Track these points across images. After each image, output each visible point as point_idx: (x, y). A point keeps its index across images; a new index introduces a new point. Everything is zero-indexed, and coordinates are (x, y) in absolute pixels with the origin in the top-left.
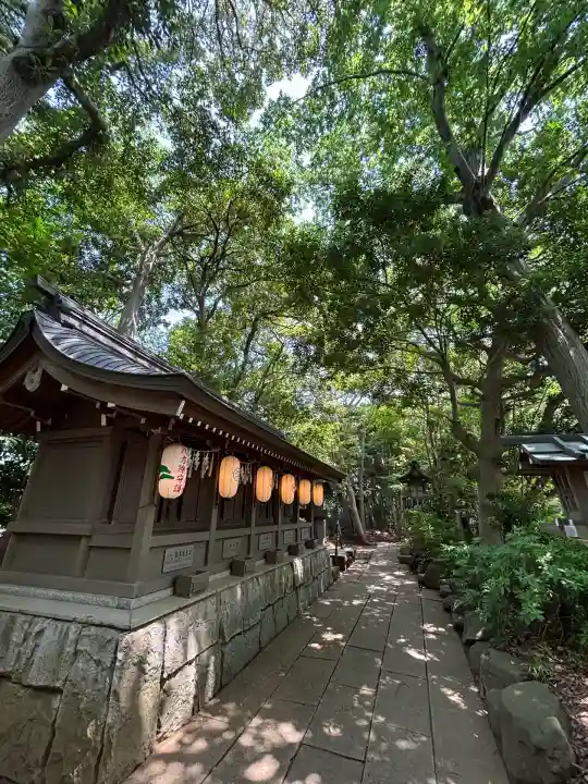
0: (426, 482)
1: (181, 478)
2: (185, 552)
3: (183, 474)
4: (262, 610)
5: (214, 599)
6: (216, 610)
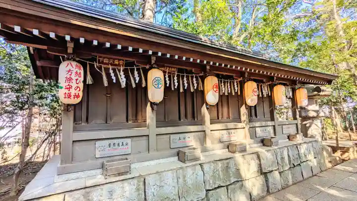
1: (68, 87)
2: (121, 144)
3: (71, 84)
4: (207, 191)
5: (135, 181)
6: (138, 190)
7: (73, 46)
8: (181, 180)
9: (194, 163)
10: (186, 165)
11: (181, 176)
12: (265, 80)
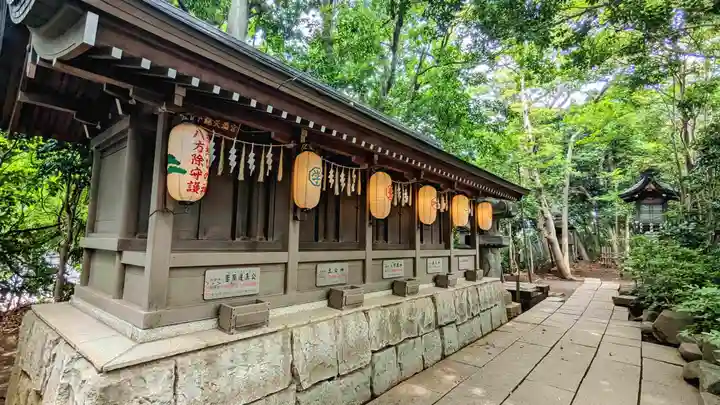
0: (667, 199)
1: (196, 172)
2: (244, 276)
3: (200, 167)
4: (373, 352)
5: (279, 337)
6: (283, 350)
7: (184, 95)
8: (340, 336)
9: (356, 309)
10: (343, 313)
11: (340, 331)
12: (442, 186)
